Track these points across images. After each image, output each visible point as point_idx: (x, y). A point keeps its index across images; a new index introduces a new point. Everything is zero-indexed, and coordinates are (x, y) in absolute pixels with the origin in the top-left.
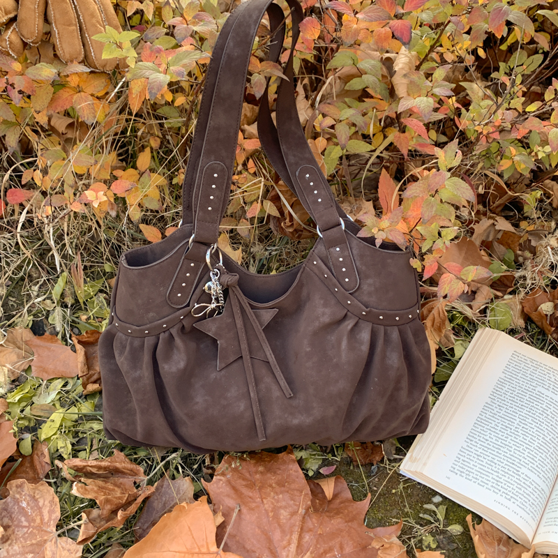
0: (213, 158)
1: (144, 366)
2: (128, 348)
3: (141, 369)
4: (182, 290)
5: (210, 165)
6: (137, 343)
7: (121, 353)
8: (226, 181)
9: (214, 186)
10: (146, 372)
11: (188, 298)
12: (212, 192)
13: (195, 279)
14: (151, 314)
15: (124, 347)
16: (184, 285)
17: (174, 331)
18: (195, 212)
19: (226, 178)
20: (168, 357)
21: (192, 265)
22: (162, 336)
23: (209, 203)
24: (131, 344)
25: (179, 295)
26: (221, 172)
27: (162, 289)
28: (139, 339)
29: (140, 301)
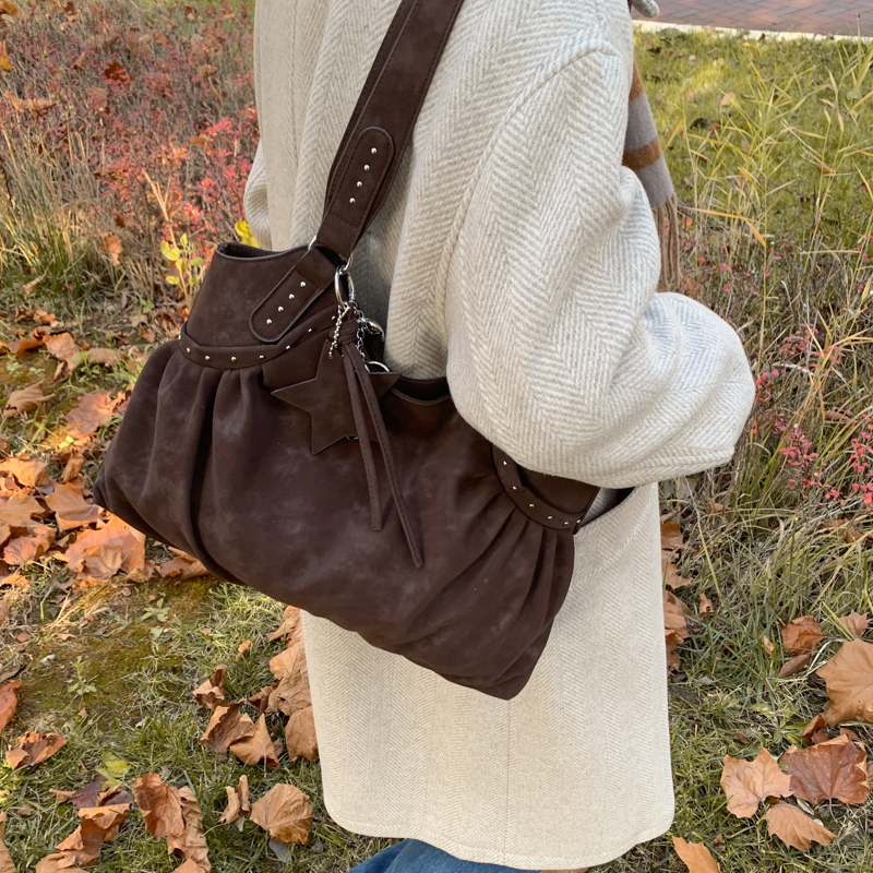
0: (378, 121)
1: (193, 409)
2: (179, 374)
3: (189, 411)
4: (275, 315)
5: (369, 131)
6: (193, 371)
8: (387, 165)
9: (367, 167)
10: (191, 419)
11: (280, 332)
12: (361, 175)
13: (299, 310)
14: (223, 334)
16: (281, 308)
17: (245, 374)
19: (389, 160)
20: (226, 411)
21: (303, 284)
22: (226, 374)
23: (354, 191)
24: (186, 370)
25: (269, 321)
26: (384, 148)
27: (249, 302)
29: (215, 309)
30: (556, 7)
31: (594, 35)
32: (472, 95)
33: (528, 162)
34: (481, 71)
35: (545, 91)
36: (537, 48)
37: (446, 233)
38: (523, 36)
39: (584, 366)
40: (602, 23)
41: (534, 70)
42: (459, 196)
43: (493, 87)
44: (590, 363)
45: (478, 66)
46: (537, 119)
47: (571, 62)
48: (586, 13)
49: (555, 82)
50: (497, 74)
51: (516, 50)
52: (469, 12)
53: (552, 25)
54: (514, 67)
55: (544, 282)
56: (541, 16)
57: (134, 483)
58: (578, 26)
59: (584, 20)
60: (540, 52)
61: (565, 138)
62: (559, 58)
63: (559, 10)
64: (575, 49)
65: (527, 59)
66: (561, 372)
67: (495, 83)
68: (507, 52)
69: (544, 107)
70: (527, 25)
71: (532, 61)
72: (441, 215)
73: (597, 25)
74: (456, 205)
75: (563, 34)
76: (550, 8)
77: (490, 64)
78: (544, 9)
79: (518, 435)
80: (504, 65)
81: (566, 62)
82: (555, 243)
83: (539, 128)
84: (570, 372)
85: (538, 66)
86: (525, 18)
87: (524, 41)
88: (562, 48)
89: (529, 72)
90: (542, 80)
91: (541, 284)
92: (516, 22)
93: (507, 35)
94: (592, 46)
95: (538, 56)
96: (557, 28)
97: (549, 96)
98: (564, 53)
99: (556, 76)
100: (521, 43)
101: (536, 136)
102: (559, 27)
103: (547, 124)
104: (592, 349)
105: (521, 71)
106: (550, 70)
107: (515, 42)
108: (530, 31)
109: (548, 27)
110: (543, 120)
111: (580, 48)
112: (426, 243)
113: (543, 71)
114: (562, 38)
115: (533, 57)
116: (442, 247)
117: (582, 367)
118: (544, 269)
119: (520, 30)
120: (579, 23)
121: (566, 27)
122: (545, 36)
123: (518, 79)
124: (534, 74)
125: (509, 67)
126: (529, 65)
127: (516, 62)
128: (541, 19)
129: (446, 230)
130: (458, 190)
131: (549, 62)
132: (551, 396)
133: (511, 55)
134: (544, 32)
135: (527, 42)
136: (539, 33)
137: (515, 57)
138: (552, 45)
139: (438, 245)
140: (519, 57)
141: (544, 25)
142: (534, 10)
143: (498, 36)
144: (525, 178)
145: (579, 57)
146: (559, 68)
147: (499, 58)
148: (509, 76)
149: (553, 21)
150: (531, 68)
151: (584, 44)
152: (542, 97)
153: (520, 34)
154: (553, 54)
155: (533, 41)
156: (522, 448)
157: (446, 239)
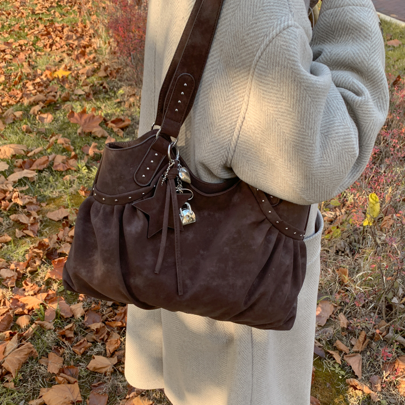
0: (186, 70)
2: (101, 212)
3: (110, 228)
4: (146, 172)
5: (182, 76)
6: (108, 209)
7: (96, 215)
8: (193, 90)
9: (182, 93)
10: (114, 231)
11: (149, 180)
12: (180, 97)
13: (157, 167)
14: (121, 188)
15: (98, 212)
16: (148, 168)
18: (165, 112)
19: (193, 88)
20: (130, 222)
21: (156, 154)
22: (127, 206)
23: (177, 106)
24: (104, 209)
25: (144, 176)
26: (190, 83)
27: (131, 169)
28: (110, 206)
29: (114, 176)
30: (270, 6)
31: (290, 19)
32: (239, 51)
33: (273, 80)
34: (240, 40)
35: (270, 48)
36: (263, 27)
37: (238, 117)
38: (255, 21)
39: (333, 156)
40: (292, 13)
41: (263, 38)
42: (242, 99)
43: (246, 47)
44: (335, 153)
45: (239, 38)
46: (271, 61)
47: (280, 32)
48: (285, 9)
49: (274, 42)
50: (246, 41)
51: (253, 28)
52: (227, 10)
53: (269, 15)
54: (253, 37)
55: (304, 129)
56: (263, 10)
57: (88, 272)
58: (282, 14)
59: (284, 12)
60: (264, 29)
61: (287, 66)
62: (274, 31)
63: (272, 7)
64: (282, 25)
65: (258, 32)
66: (323, 162)
67: (246, 45)
68: (249, 29)
69: (272, 55)
70: (257, 16)
71: (261, 33)
72: (235, 108)
73: (290, 15)
74: (242, 103)
75: (275, 19)
76: (267, 6)
77: (243, 37)
78: (264, 6)
79: (307, 189)
80: (249, 36)
81: (278, 32)
82: (303, 112)
83: (273, 65)
84: (327, 161)
85: (265, 36)
86: (256, 12)
87: (256, 24)
88: (275, 26)
89: (260, 39)
90: (268, 43)
91: (302, 130)
92: (251, 15)
93: (248, 21)
94: (290, 24)
95: (264, 30)
96: (271, 16)
97: (273, 50)
98: (276, 28)
99: (274, 40)
100: (255, 25)
101: (273, 68)
102: (273, 16)
103: (276, 62)
104: (333, 147)
105: (257, 38)
106: (271, 37)
107: (252, 24)
108: (258, 18)
109: (267, 16)
110: (273, 60)
111: (284, 25)
112: (228, 123)
113: (268, 38)
114: (274, 21)
115: (261, 31)
116: (236, 124)
117: (332, 157)
118: (302, 124)
119: (254, 18)
120: (282, 13)
121: (276, 16)
122: (266, 20)
123: (256, 43)
124: (263, 39)
125: (251, 37)
126: (260, 35)
127: (254, 34)
128: (263, 12)
129: (237, 116)
130: (241, 95)
131: (270, 33)
132: (321, 173)
133: (251, 31)
134: (265, 18)
135: (258, 24)
136: (262, 19)
137: (253, 32)
138: (270, 24)
139: (234, 124)
140: (254, 31)
141: (265, 15)
142: (260, 8)
143: (245, 23)
144: (274, 88)
145: (284, 29)
146: (275, 36)
147: (246, 33)
148: (251, 41)
149: (269, 13)
150: (261, 37)
151: (286, 23)
152: (270, 51)
153: (254, 20)
154: (271, 29)
155: (260, 23)
156: (309, 194)
157: (237, 120)
